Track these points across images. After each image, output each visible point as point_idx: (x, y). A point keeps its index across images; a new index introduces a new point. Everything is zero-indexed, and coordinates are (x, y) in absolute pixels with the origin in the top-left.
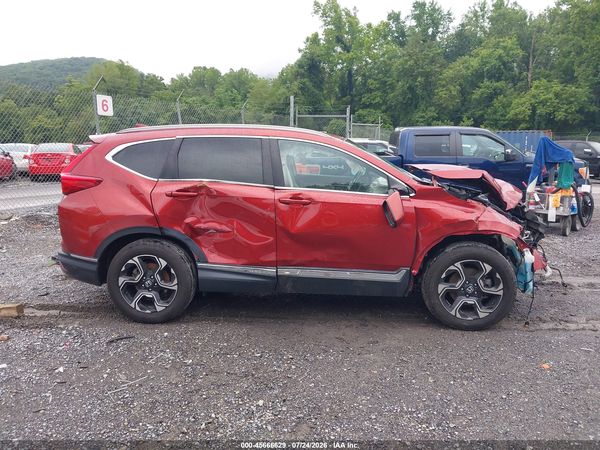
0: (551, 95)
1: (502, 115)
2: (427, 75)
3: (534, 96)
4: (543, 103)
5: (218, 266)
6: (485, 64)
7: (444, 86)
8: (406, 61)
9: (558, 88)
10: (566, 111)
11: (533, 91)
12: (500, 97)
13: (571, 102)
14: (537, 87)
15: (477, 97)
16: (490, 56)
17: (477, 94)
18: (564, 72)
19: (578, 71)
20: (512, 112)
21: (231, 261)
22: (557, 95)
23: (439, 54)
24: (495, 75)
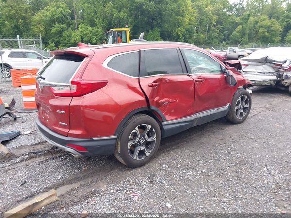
0: (88, 32)
1: (68, 41)
2: (24, 19)
3: (81, 32)
4: (86, 35)
5: (171, 122)
6: (54, 15)
7: (35, 25)
8: (10, 10)
9: (90, 28)
10: (95, 39)
11: (80, 30)
12: (66, 32)
13: (96, 35)
14: (81, 28)
15: (54, 32)
16: (56, 11)
17: (54, 30)
18: (90, 21)
19: (97, 21)
20: (73, 39)
21: (175, 117)
22: (91, 32)
23: (29, 8)
24: (61, 21)
